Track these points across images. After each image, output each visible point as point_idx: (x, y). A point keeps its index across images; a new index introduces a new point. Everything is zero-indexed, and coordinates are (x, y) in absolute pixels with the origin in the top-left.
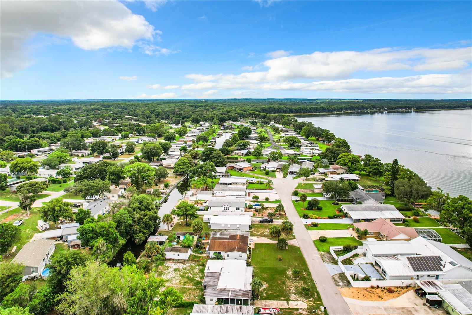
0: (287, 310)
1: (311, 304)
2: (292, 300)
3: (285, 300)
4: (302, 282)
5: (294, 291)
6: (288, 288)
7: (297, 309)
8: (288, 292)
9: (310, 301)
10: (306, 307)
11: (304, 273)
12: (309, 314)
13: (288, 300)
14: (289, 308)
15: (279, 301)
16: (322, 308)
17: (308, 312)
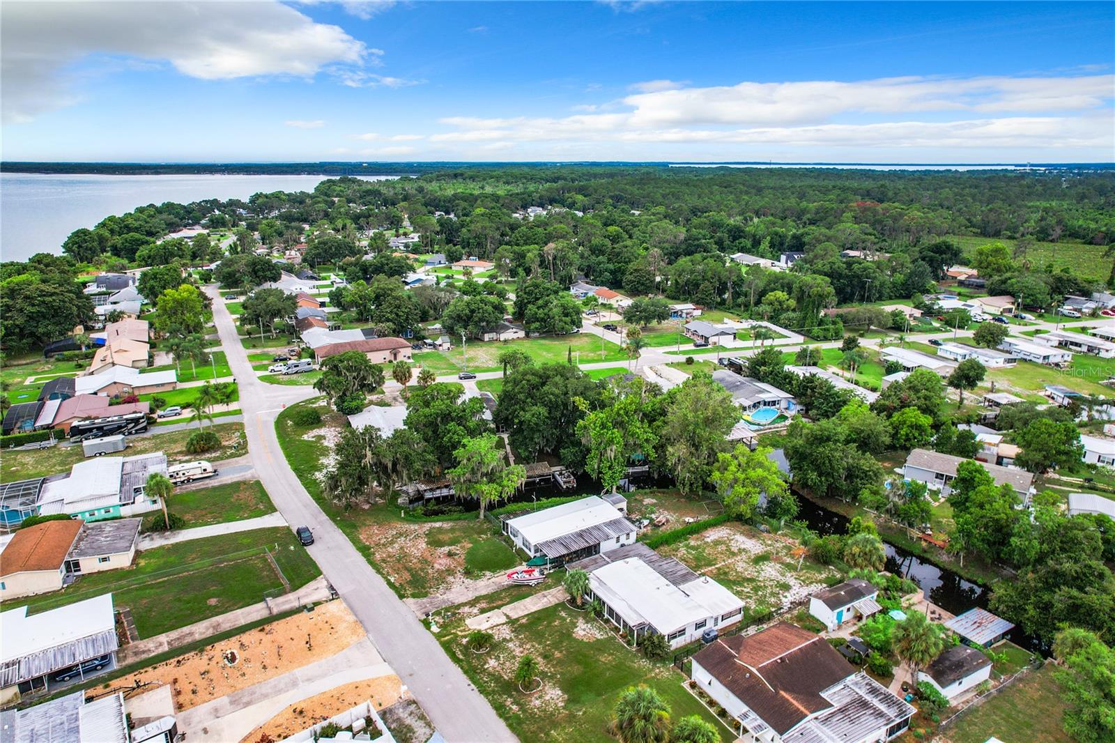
0: (500, 602)
1: (461, 631)
2: (503, 624)
3: (517, 620)
4: (506, 677)
5: (511, 645)
6: (528, 646)
7: (483, 611)
8: (522, 639)
9: (465, 637)
10: (468, 621)
11: (514, 707)
12: (457, 611)
13: (511, 622)
14: (499, 607)
15: (526, 612)
16: (435, 629)
17: (459, 613)
